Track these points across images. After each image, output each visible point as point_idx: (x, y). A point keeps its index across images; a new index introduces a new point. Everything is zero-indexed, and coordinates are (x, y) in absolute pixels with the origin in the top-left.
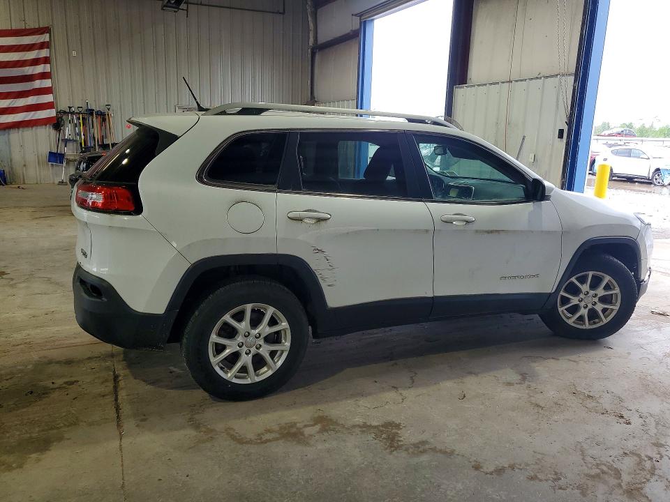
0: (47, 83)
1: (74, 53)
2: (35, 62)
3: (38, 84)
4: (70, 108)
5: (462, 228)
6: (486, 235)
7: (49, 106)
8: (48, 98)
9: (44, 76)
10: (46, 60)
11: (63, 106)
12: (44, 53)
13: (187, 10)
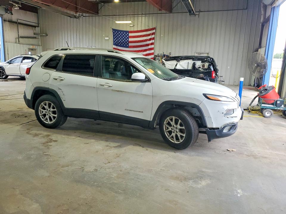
0: (152, 46)
1: (162, 35)
2: (150, 39)
3: (150, 47)
4: (158, 54)
5: (107, 88)
6: (116, 92)
7: (152, 54)
8: (152, 51)
9: (152, 44)
10: (153, 39)
11: (156, 54)
12: (153, 36)
13: (199, 15)
